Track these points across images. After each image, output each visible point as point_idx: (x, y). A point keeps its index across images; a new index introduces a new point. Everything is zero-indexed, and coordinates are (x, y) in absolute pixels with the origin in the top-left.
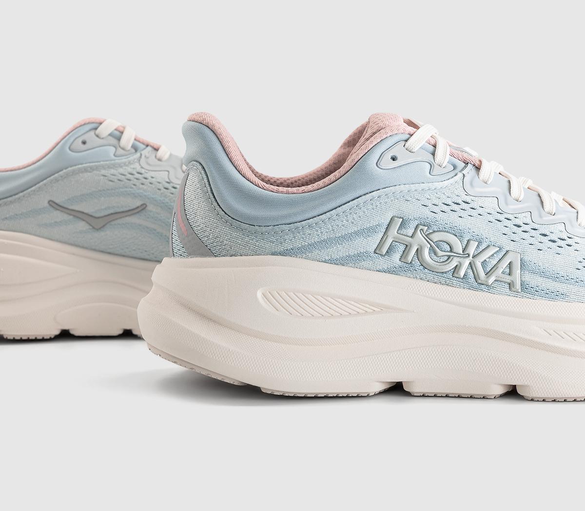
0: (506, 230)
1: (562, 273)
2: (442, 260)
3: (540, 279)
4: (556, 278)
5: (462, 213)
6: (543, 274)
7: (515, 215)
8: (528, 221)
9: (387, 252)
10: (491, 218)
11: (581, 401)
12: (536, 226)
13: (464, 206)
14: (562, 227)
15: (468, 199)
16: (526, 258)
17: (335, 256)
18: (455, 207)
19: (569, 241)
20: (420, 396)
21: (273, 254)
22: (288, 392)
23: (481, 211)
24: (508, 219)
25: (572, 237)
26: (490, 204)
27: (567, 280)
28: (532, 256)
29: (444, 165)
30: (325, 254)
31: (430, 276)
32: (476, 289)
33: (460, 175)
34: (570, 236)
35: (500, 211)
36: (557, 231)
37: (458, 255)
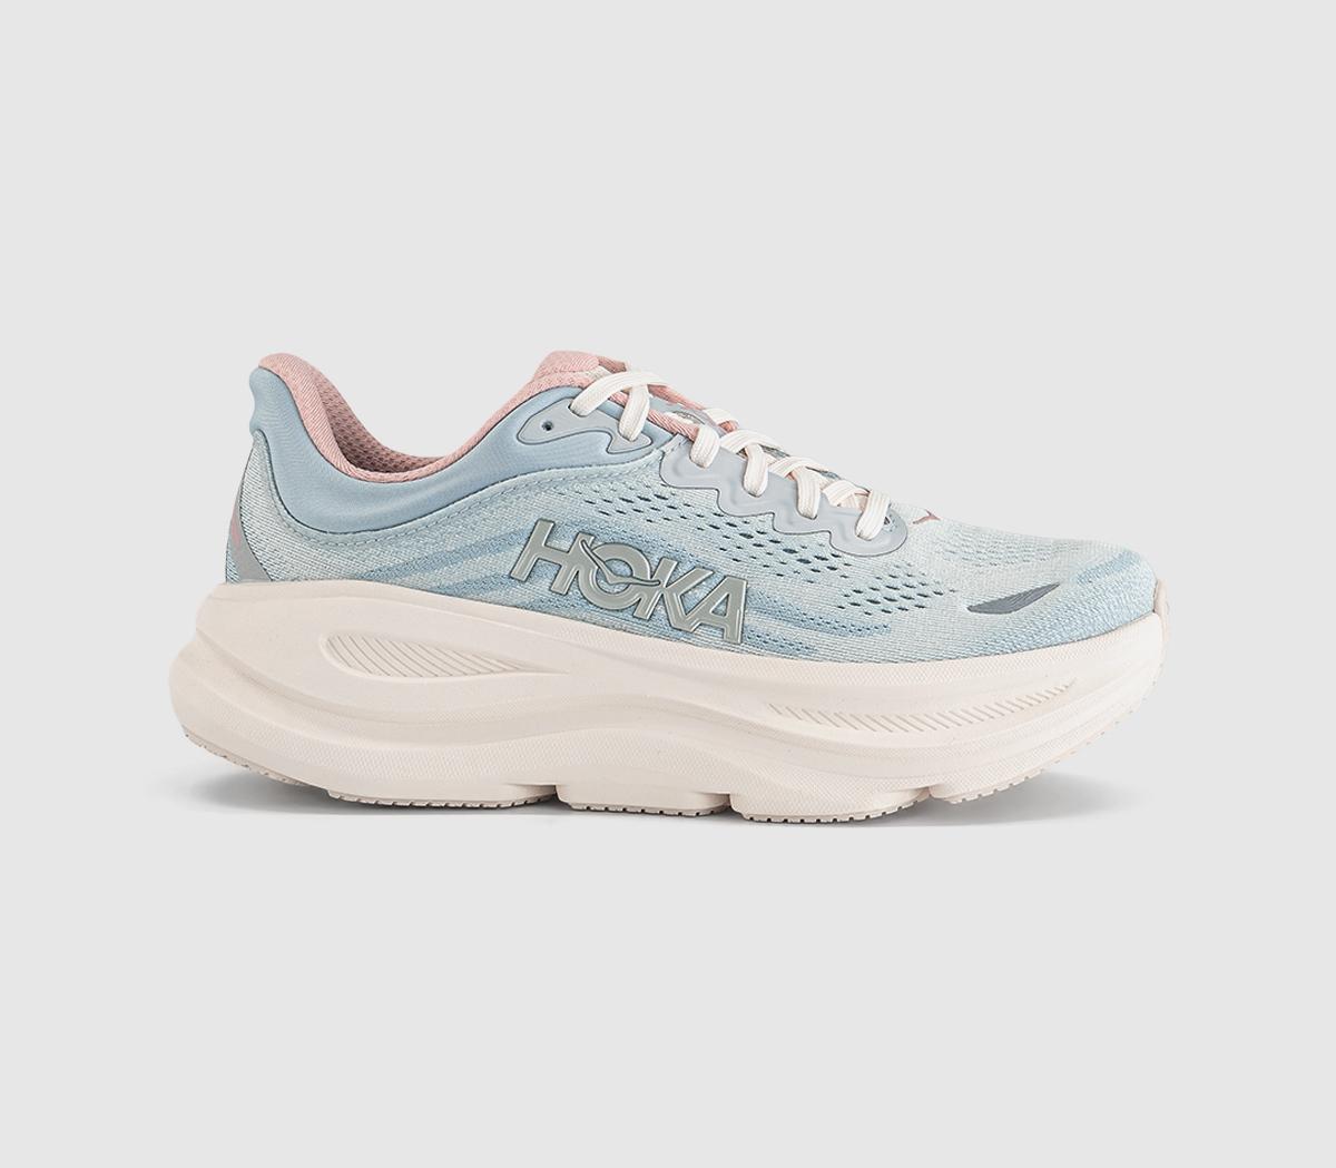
0: (725, 543)
1: (812, 614)
2: (616, 590)
3: (774, 623)
4: (801, 620)
5: (652, 515)
6: (781, 614)
7: (745, 519)
8: (767, 527)
9: (529, 576)
10: (702, 523)
11: (828, 823)
12: (778, 537)
13: (658, 503)
14: (824, 538)
15: (665, 492)
16: (754, 588)
17: (445, 583)
18: (641, 504)
19: (834, 562)
20: (583, 810)
21: (353, 577)
22: (366, 798)
23: (685, 511)
24: (731, 525)
25: (840, 554)
26: (704, 501)
27: (819, 625)
28: (764, 584)
29: (633, 438)
30: (431, 578)
31: (597, 616)
32: (669, 638)
33: (656, 453)
34: (837, 553)
35: (719, 513)
36: (814, 544)
37: (643, 583)
